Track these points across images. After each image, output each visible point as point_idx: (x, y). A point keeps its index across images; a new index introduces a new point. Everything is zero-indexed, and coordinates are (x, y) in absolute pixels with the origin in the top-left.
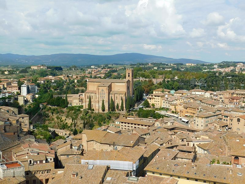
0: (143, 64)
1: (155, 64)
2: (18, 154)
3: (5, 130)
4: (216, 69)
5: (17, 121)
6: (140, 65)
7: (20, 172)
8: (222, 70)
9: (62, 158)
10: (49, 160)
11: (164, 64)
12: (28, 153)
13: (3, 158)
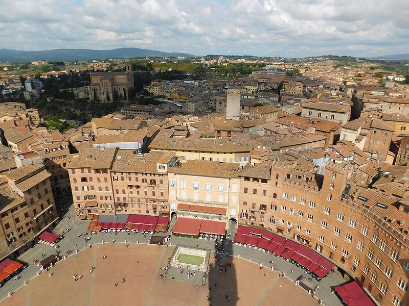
0: (141, 58)
1: (151, 58)
2: (32, 145)
3: (15, 124)
4: (203, 61)
5: (27, 115)
6: (138, 58)
7: (38, 160)
8: (207, 62)
9: (75, 145)
10: (64, 147)
11: (160, 58)
12: (42, 143)
13: (19, 149)
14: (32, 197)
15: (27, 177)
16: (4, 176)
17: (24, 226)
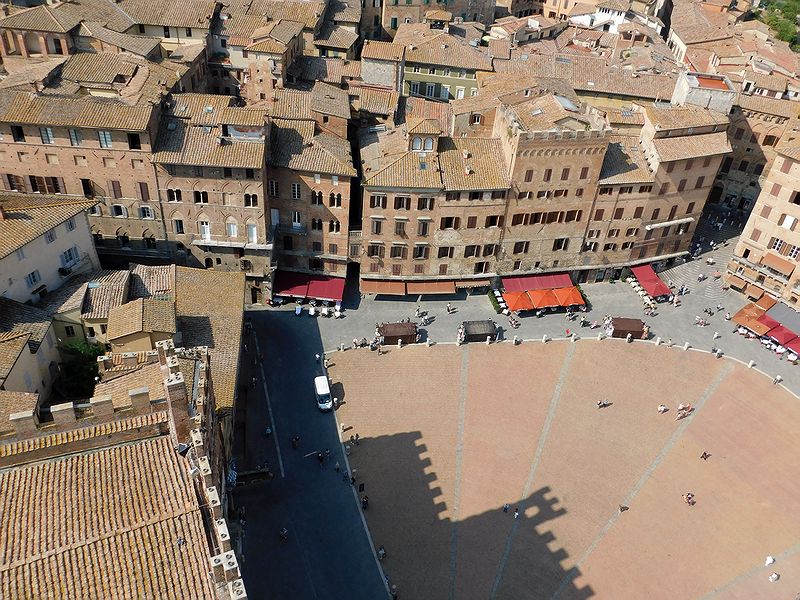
2: (724, 61)
7: (724, 102)
10: (791, 94)
12: (747, 65)
13: (687, 60)
14: (669, 180)
15: (683, 133)
16: (643, 110)
17: (623, 232)
